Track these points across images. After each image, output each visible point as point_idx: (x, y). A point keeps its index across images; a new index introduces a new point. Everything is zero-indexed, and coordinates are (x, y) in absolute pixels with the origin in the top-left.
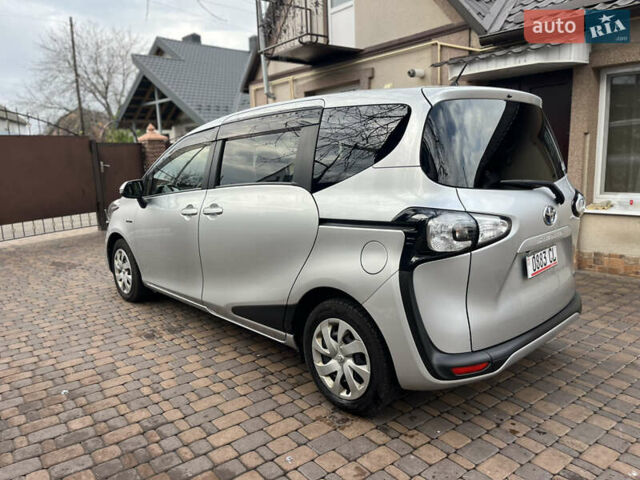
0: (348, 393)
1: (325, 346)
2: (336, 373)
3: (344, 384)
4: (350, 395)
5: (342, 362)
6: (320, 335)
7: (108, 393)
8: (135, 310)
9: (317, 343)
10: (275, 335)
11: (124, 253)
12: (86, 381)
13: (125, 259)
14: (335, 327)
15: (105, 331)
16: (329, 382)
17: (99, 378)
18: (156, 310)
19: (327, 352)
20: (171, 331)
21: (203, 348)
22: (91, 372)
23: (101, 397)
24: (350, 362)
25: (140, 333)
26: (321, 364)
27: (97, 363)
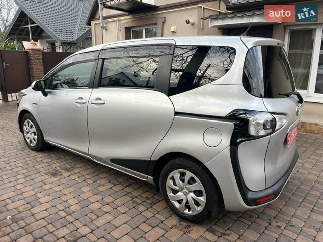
0: (189, 211)
1: (175, 185)
2: (182, 200)
3: (188, 206)
4: (191, 212)
5: (186, 194)
6: (173, 178)
7: (38, 217)
8: (40, 156)
9: (170, 182)
10: (141, 177)
11: (31, 123)
12: (21, 209)
13: (32, 125)
14: (183, 175)
15: (24, 171)
16: (177, 205)
17: (28, 206)
18: (53, 156)
19: (177, 188)
20: (67, 170)
21: (90, 182)
22: (22, 202)
23: (33, 220)
24: (192, 194)
25: (48, 172)
26: (172, 194)
27: (25, 195)
